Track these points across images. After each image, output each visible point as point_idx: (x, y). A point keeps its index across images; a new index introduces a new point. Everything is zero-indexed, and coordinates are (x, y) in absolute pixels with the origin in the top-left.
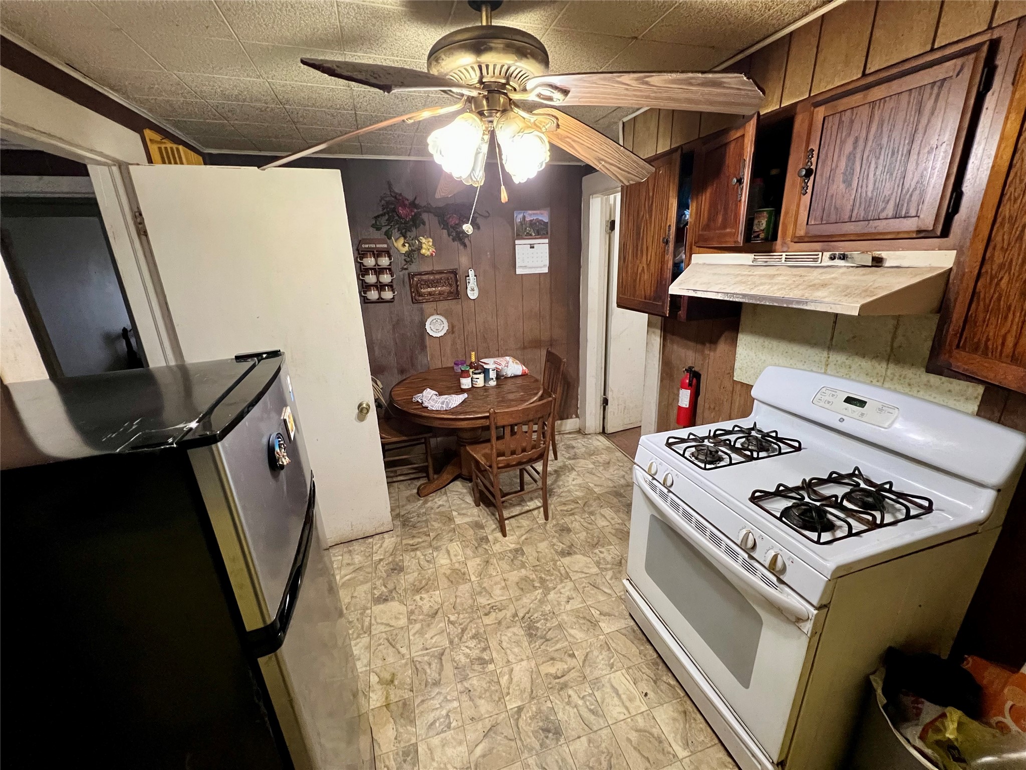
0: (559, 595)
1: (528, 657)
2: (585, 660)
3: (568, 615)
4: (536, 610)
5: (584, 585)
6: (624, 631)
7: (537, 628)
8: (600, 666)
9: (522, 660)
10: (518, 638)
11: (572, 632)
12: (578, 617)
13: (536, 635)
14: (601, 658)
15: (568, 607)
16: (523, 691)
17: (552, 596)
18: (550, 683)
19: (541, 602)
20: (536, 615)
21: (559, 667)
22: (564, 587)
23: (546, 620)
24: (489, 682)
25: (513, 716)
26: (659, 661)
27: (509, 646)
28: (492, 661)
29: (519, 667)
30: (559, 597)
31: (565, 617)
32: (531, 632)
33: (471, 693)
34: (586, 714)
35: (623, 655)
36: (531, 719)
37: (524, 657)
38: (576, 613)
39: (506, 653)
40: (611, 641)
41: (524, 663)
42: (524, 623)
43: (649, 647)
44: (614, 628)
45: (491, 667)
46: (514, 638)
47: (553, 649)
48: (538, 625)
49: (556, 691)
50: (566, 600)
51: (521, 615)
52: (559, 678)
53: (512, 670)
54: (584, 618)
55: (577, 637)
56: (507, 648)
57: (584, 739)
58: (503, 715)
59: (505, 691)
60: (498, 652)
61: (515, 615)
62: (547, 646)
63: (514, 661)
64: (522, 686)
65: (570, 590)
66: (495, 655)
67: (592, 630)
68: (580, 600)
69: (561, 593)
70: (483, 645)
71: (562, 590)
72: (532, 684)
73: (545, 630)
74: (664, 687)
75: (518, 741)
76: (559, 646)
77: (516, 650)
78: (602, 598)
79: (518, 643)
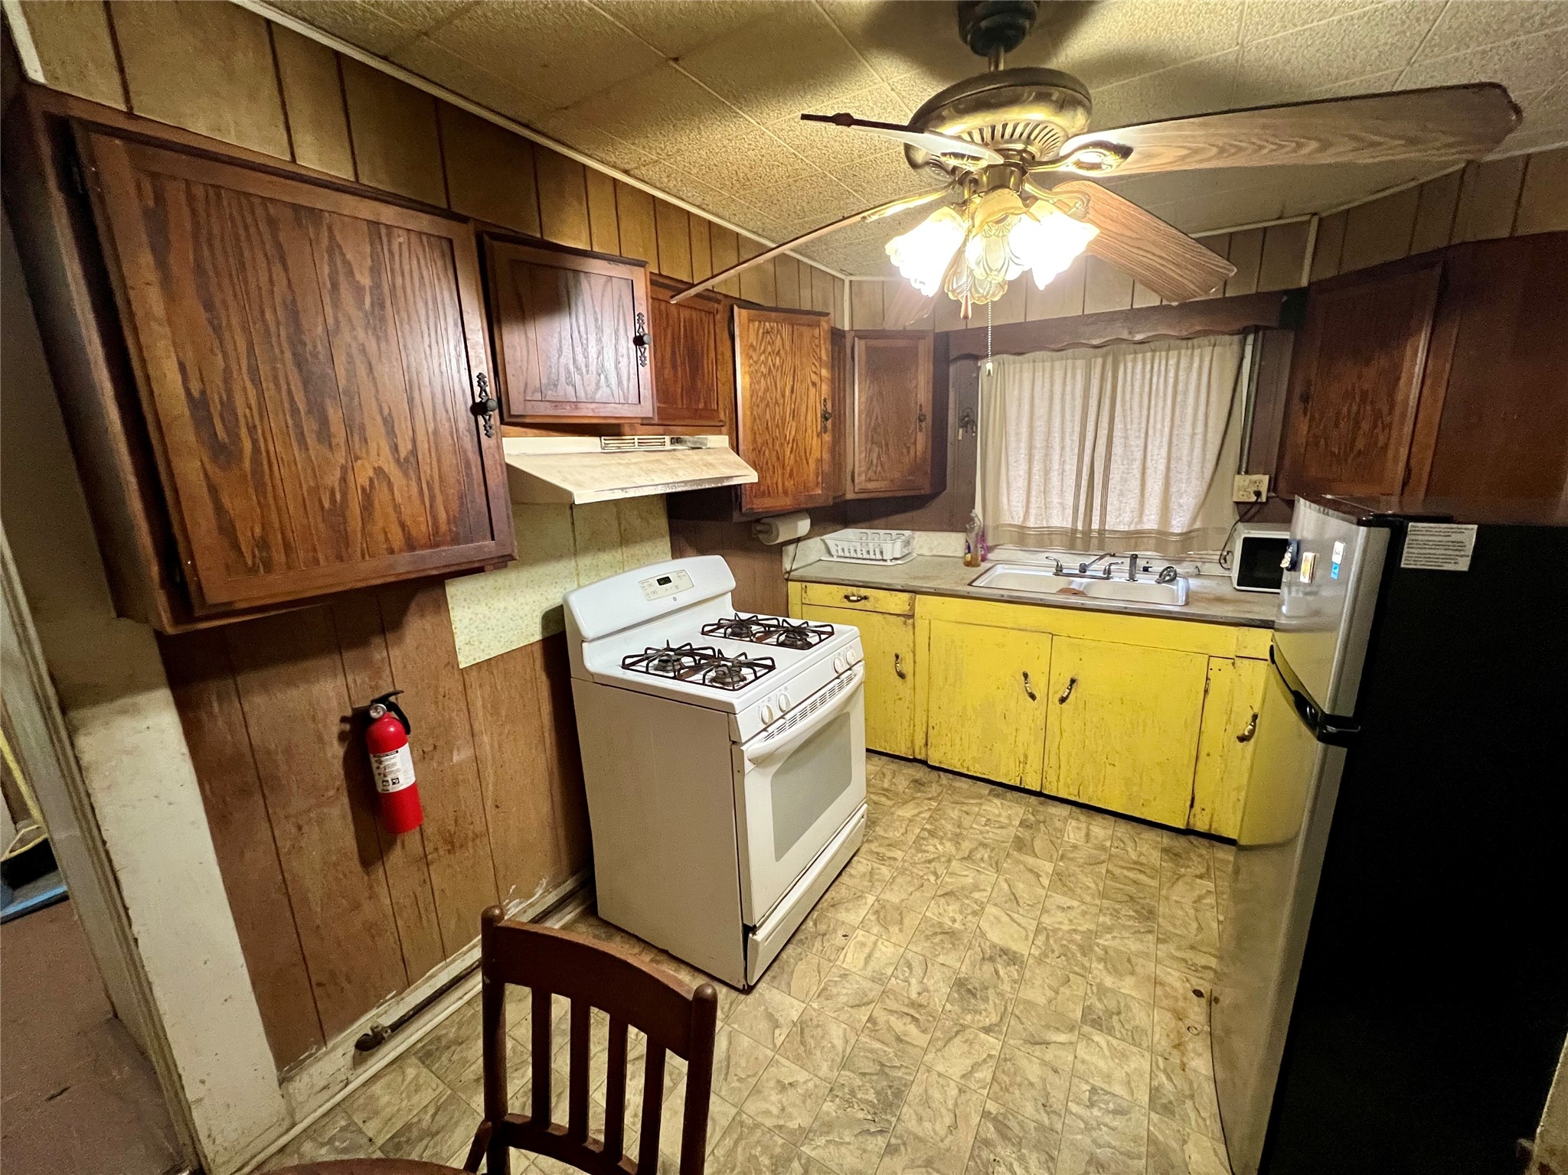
0: (789, 1109)
1: (928, 1071)
2: (864, 1004)
3: (817, 1067)
4: (852, 1122)
5: (736, 1084)
6: (784, 987)
7: (878, 1093)
8: (855, 986)
9: (939, 1075)
10: (920, 1109)
11: (839, 1043)
12: (809, 1053)
13: (890, 1087)
14: (845, 992)
15: (801, 1076)
16: (969, 1043)
17: (799, 1120)
18: (928, 1021)
19: (828, 1127)
20: (861, 1115)
21: (899, 1025)
22: (767, 1113)
23: (852, 1092)
24: (1007, 1090)
25: (1000, 1032)
26: (794, 941)
27: (943, 1111)
28: (986, 1114)
29: (951, 1071)
30: (794, 1105)
31: (825, 1067)
32: (891, 1099)
33: (1043, 1101)
34: (918, 970)
35: (819, 972)
36: (980, 1013)
37: (935, 1076)
38: (802, 1059)
39: (956, 1105)
40: (812, 993)
41: (940, 1068)
42: (890, 1123)
43: (784, 955)
44: (788, 1000)
45: (992, 1107)
46: (926, 1113)
47: (886, 1048)
48: (871, 1096)
49: (928, 1009)
50: (791, 1092)
51: (881, 1141)
52: (912, 1016)
53: (963, 1076)
54: (803, 1043)
55: (841, 1032)
56: (948, 1110)
57: (941, 959)
58: (1011, 1042)
59: (992, 1063)
60: (967, 1117)
61: (891, 1150)
62: (890, 1060)
63: (952, 1084)
64: (966, 1047)
65: (765, 1099)
66: (975, 1119)
67: (815, 1022)
68: (773, 1070)
69: (783, 1109)
70: (985, 1154)
71: (775, 1111)
72: (951, 1039)
73: (871, 1081)
74: (822, 927)
75: (1010, 1009)
76: (877, 1045)
77: (936, 1094)
78: (745, 1042)
79: (926, 1101)
